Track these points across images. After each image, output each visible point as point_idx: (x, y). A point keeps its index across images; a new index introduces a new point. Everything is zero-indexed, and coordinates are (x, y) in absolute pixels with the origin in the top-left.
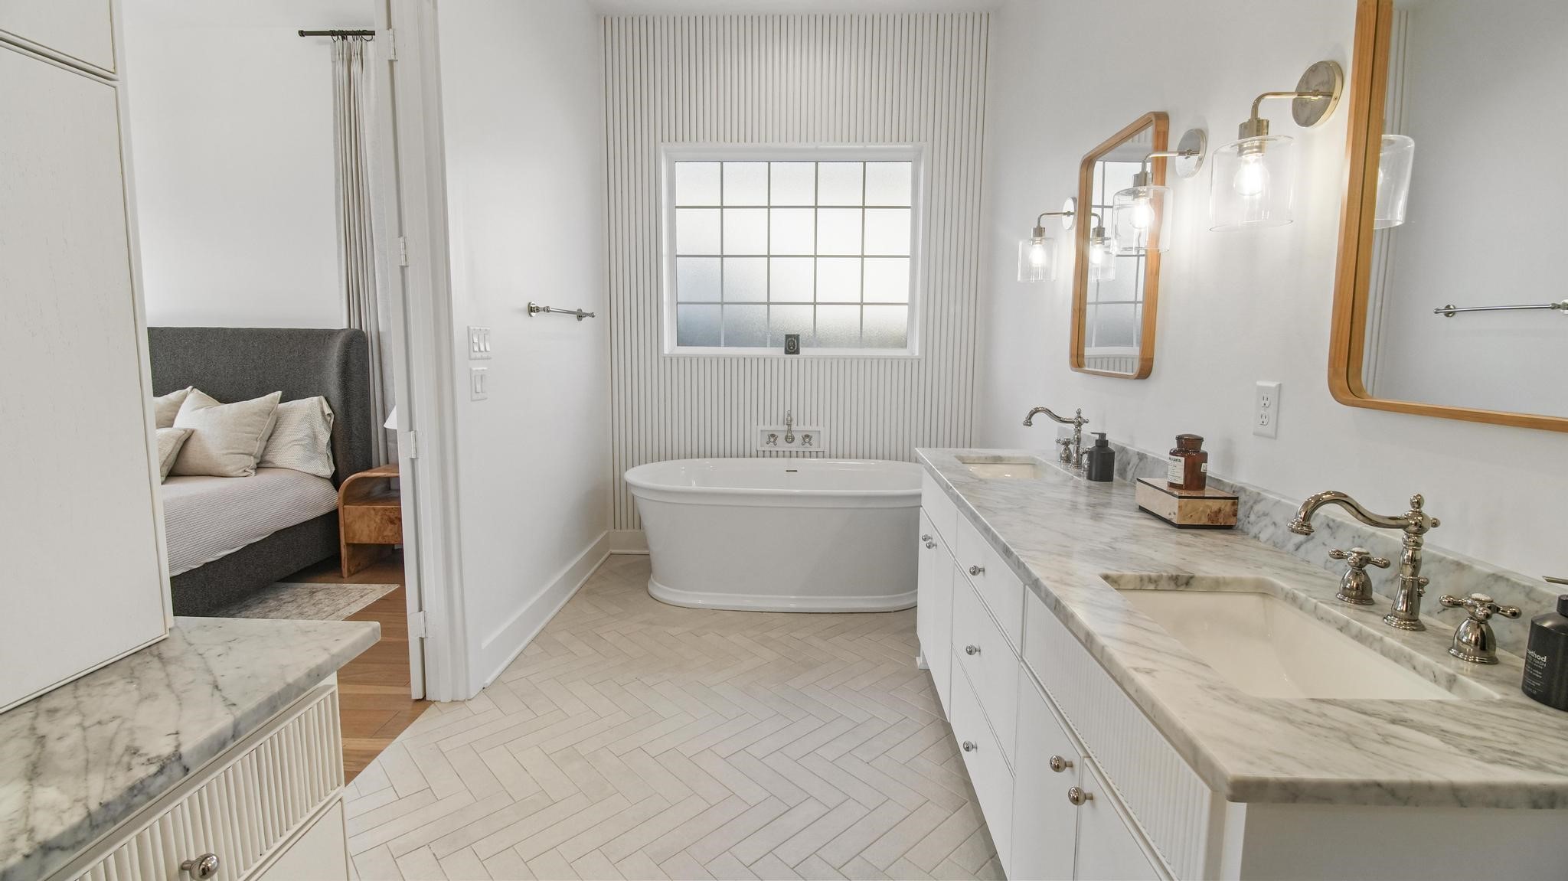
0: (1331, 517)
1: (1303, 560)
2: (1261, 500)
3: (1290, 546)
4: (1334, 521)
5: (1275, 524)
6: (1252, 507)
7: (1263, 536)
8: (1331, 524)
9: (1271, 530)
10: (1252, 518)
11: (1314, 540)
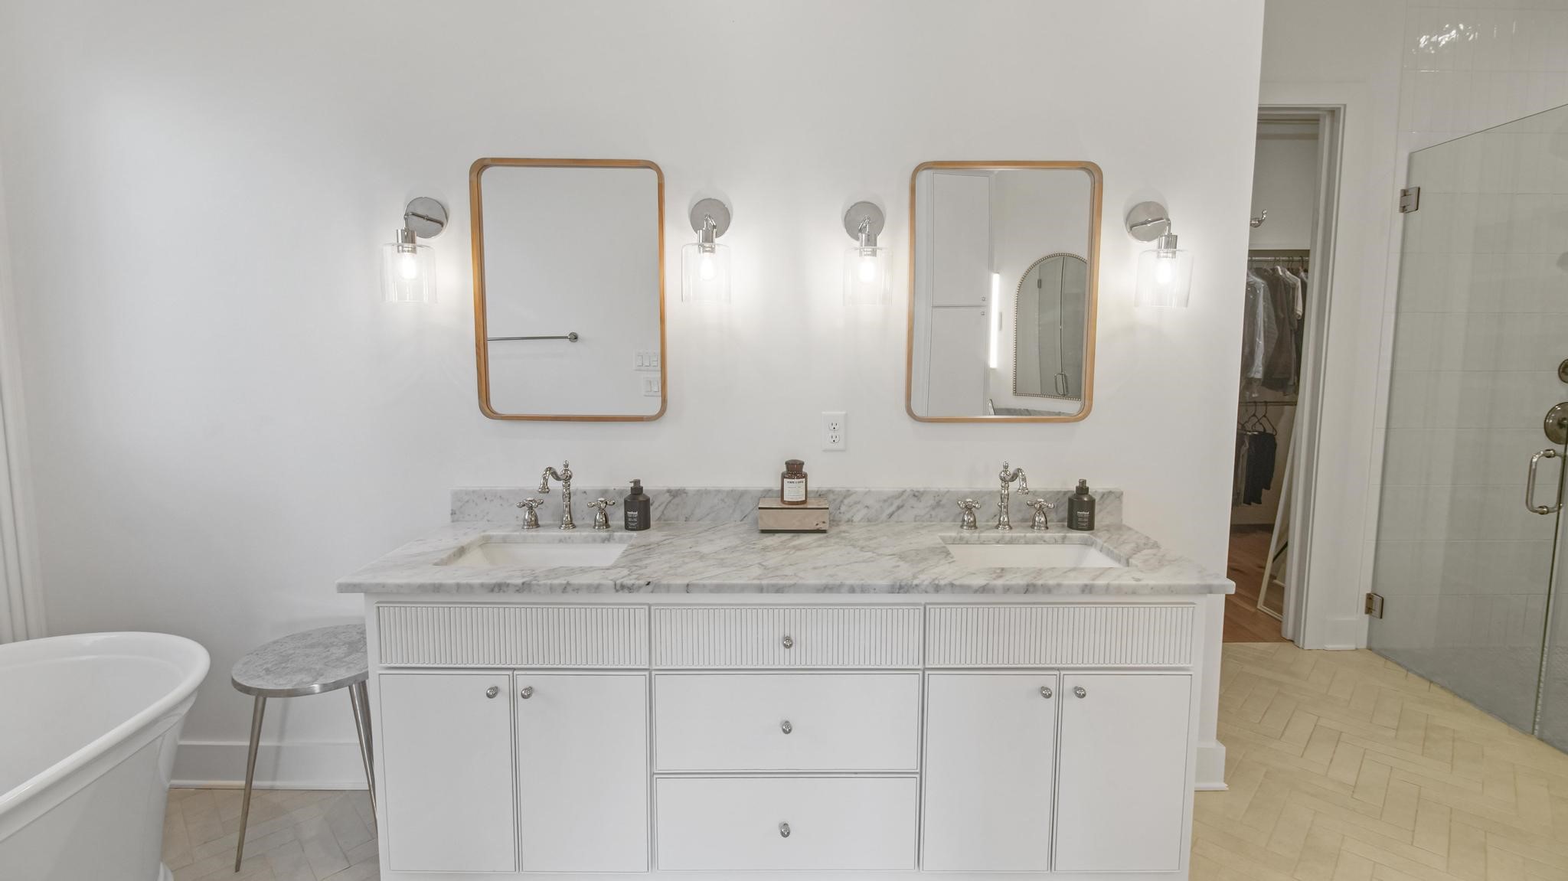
0: (915, 490)
1: (897, 522)
2: (852, 494)
3: (884, 516)
4: (918, 492)
5: (867, 507)
6: (842, 502)
7: (856, 519)
8: (916, 494)
9: (864, 511)
10: (843, 509)
11: (904, 508)
